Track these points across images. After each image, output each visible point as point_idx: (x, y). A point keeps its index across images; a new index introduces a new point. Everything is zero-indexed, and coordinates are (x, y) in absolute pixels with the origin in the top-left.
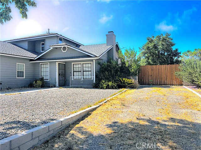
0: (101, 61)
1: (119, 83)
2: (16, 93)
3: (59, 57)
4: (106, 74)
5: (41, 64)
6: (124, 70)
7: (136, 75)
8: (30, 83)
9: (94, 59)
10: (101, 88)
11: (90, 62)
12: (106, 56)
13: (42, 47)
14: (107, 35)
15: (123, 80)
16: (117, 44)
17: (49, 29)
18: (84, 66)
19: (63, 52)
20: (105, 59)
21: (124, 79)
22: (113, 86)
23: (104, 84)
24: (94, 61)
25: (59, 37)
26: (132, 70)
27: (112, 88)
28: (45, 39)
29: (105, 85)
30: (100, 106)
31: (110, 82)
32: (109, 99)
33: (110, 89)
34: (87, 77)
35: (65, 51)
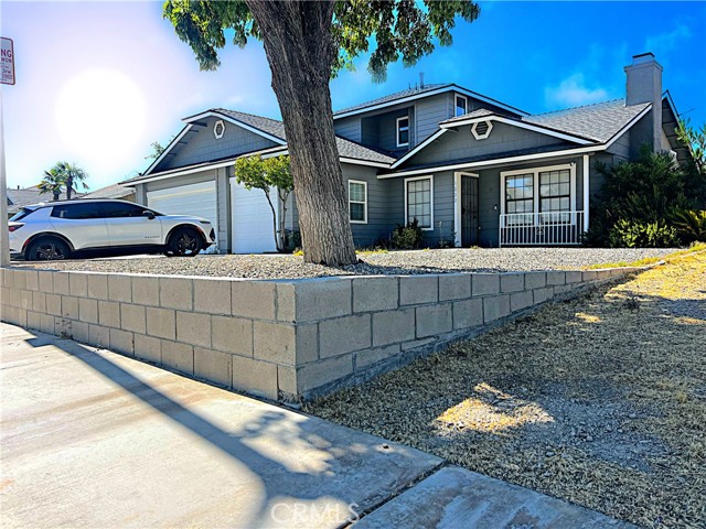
1: (684, 227)
3: (464, 156)
5: (408, 182)
9: (587, 153)
10: (618, 243)
11: (567, 166)
13: (400, 133)
14: (627, 69)
15: (700, 217)
18: (545, 179)
20: (621, 152)
21: (704, 214)
22: (662, 239)
24: (586, 158)
27: (660, 243)
29: (629, 236)
30: (651, 269)
31: (650, 226)
34: (556, 217)
35: (486, 136)
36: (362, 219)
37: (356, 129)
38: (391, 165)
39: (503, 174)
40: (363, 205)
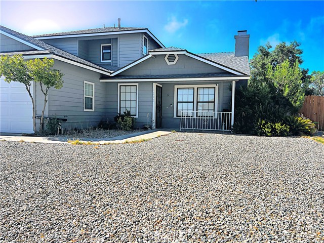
5: (120, 86)
8: (99, 120)
10: (261, 133)
13: (103, 53)
14: (236, 37)
17: (119, 20)
19: (169, 63)
24: (234, 83)
25: (144, 35)
27: (282, 134)
28: (116, 39)
33: (277, 136)
35: (174, 63)
36: (91, 108)
37: (75, 47)
38: (111, 74)
39: (176, 87)
40: (91, 99)
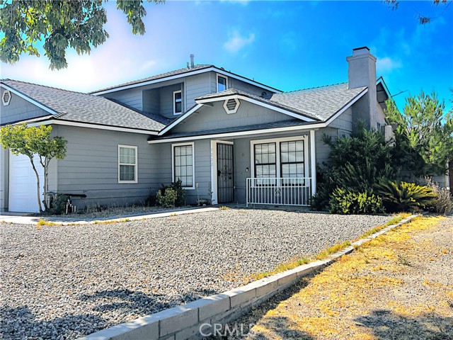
0: (332, 134)
1: (388, 196)
2: (118, 220)
3: (217, 128)
4: (347, 169)
6: (403, 157)
7: (443, 172)
8: (148, 194)
9: (313, 129)
10: (335, 209)
11: (301, 138)
12: (348, 118)
14: (349, 59)
15: (400, 188)
16: (380, 83)
17: (192, 56)
18: (284, 148)
19: (229, 112)
20: (345, 125)
21: (404, 185)
22: (370, 206)
23: (342, 198)
24: (312, 133)
25: (218, 75)
26: (432, 158)
27: (368, 210)
28: (183, 83)
29: (344, 203)
30: (334, 261)
31: (360, 195)
32: (359, 243)
33: (361, 213)
34: (293, 180)
35: (234, 111)
36: (133, 179)
37: (138, 99)
38: (159, 132)
39: (253, 143)
40: (133, 166)
